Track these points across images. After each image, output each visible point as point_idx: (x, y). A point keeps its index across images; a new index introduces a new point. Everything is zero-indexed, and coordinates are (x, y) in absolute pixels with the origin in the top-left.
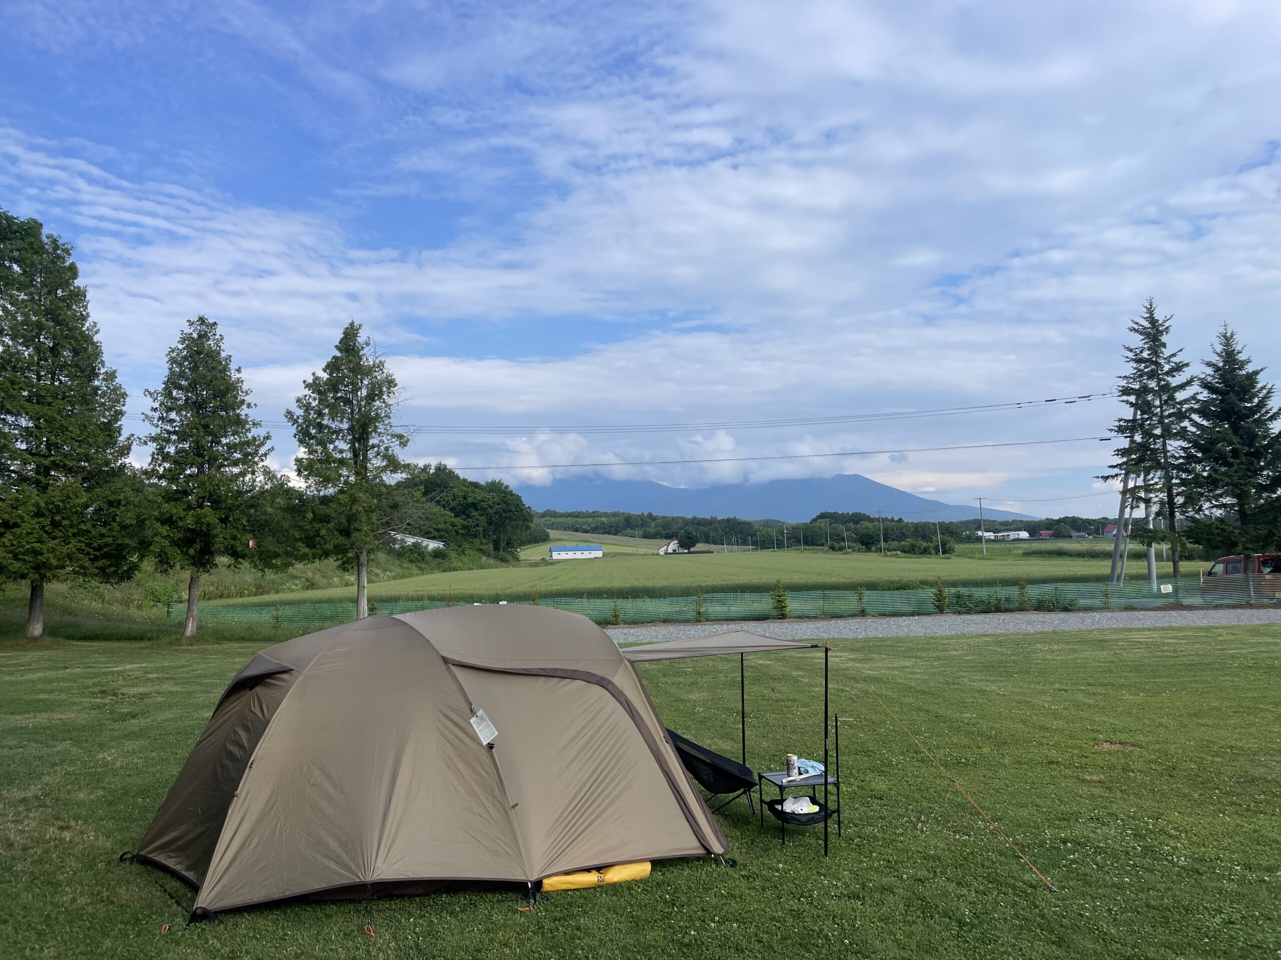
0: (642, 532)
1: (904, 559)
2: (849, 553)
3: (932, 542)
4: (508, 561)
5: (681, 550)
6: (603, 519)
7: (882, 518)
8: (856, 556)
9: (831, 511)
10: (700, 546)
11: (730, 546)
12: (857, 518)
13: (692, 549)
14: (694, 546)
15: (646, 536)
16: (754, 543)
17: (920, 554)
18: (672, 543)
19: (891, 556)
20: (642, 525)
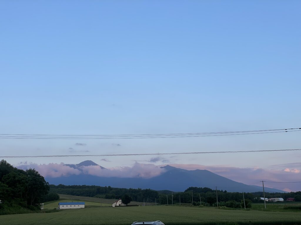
0: (105, 196)
1: (228, 210)
2: (202, 207)
3: (240, 202)
4: (34, 210)
5: (123, 205)
6: (87, 189)
7: (217, 191)
8: (205, 208)
9: (194, 186)
10: (132, 203)
11: (146, 203)
12: (206, 190)
13: (128, 204)
14: (129, 202)
15: (107, 197)
16: (158, 202)
17: (235, 208)
18: (119, 201)
19: (221, 209)
20: (106, 192)
